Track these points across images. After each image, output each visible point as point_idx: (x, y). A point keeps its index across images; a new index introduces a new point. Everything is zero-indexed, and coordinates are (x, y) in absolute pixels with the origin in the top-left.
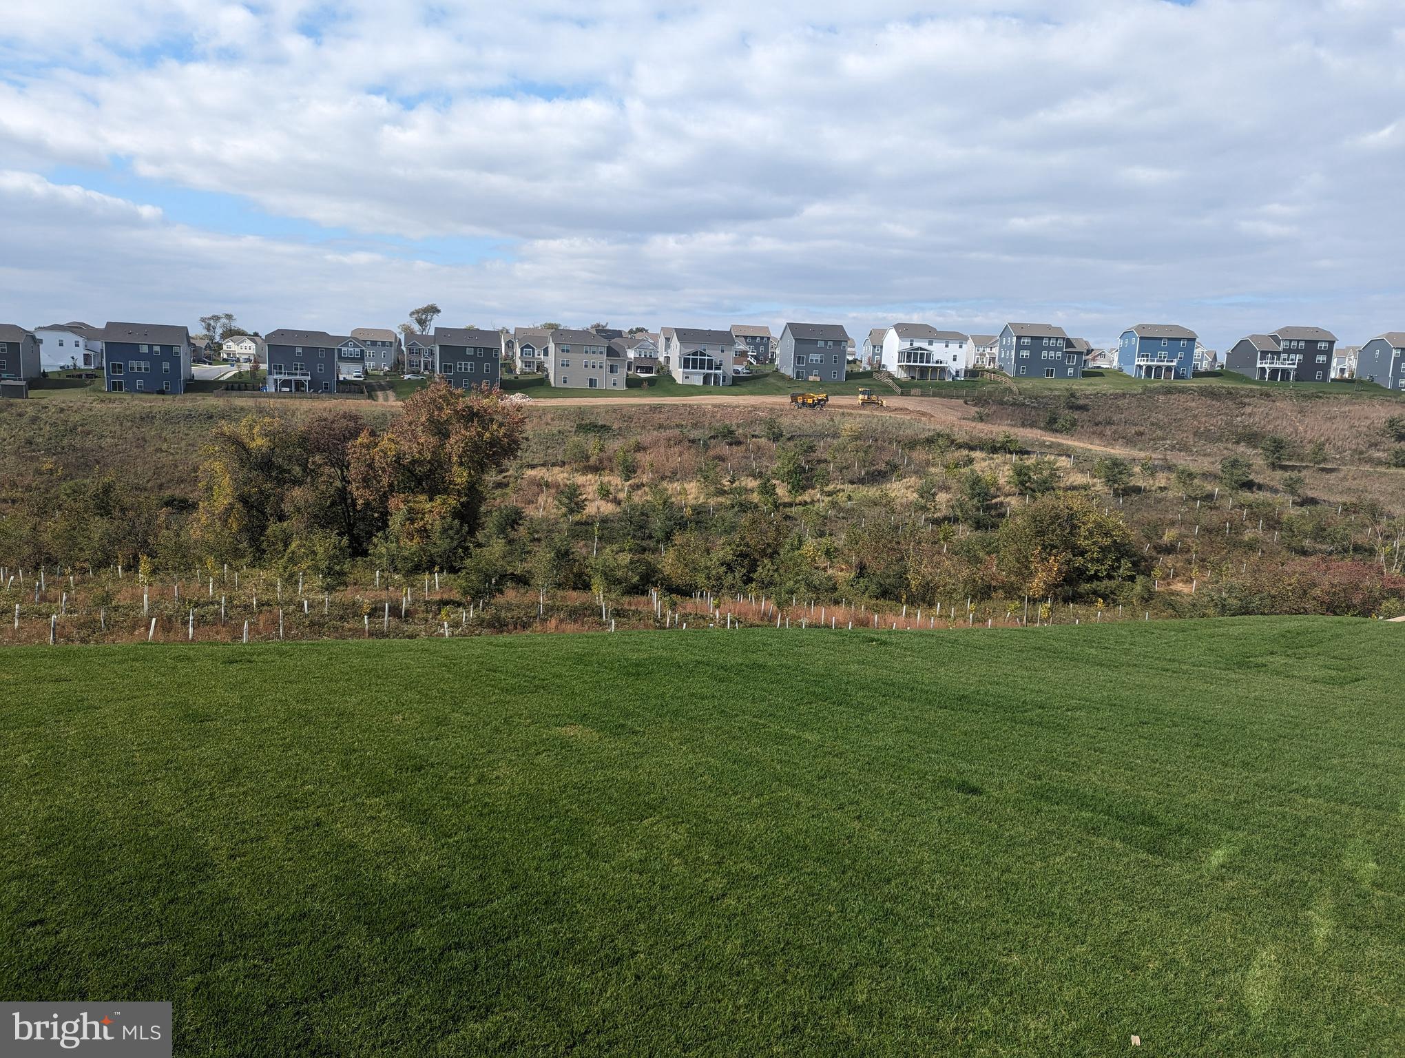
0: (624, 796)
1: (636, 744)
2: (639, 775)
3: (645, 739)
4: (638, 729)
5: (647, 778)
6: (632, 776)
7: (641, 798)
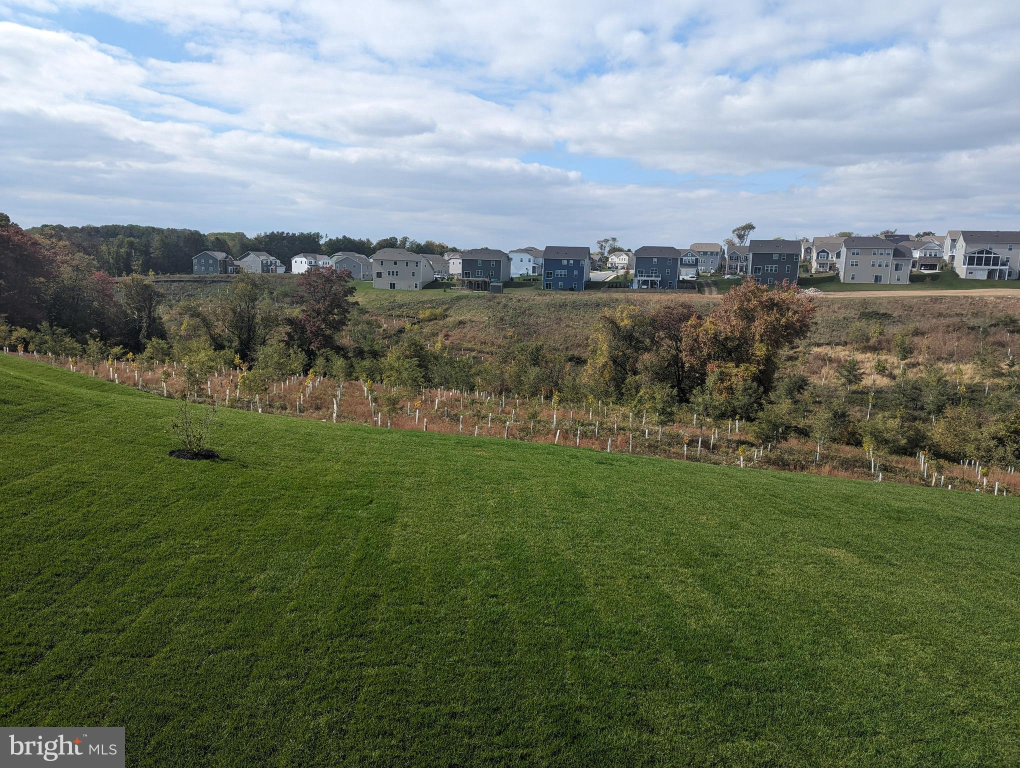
0: (878, 612)
1: (892, 574)
2: (893, 599)
3: (901, 572)
4: (895, 562)
5: (900, 602)
6: (886, 598)
7: (893, 617)
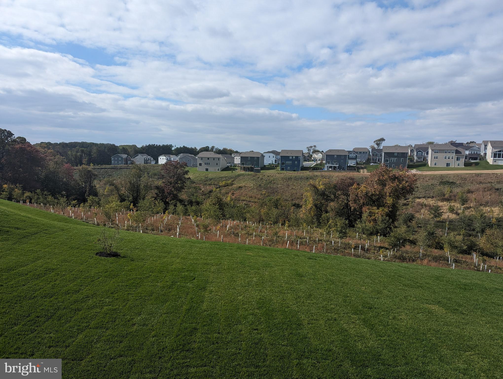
0: (457, 340)
1: (463, 319)
2: (464, 332)
3: (468, 317)
4: (465, 312)
5: (468, 334)
6: (461, 332)
7: (465, 343)
